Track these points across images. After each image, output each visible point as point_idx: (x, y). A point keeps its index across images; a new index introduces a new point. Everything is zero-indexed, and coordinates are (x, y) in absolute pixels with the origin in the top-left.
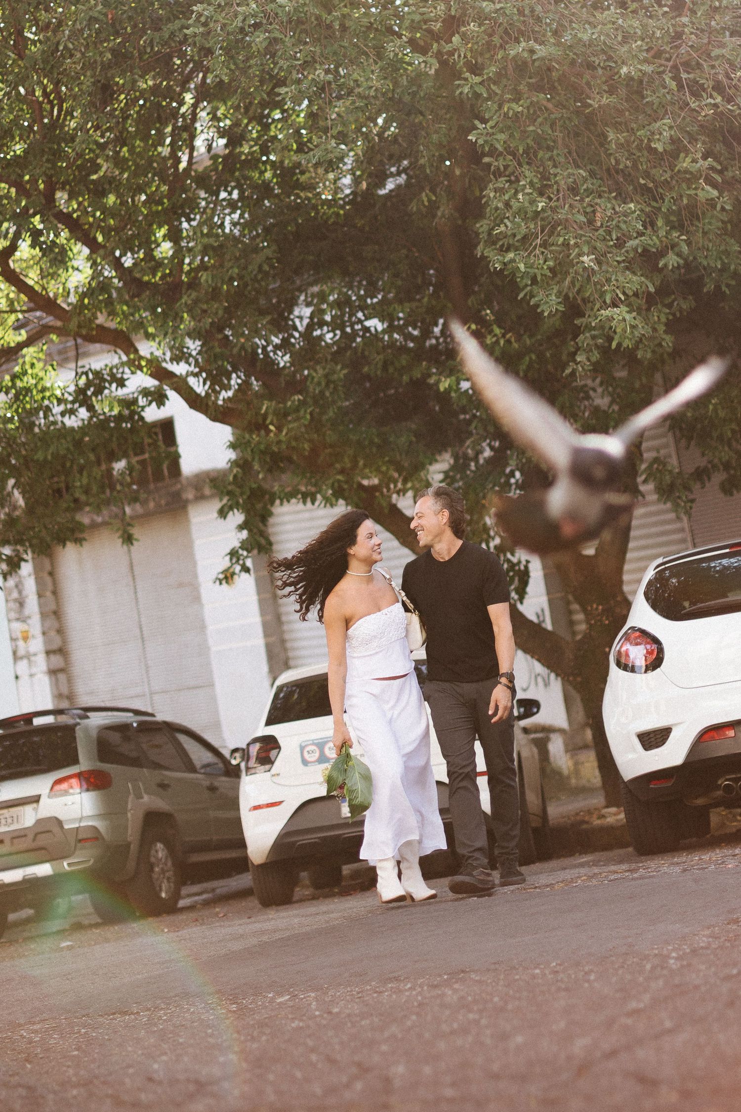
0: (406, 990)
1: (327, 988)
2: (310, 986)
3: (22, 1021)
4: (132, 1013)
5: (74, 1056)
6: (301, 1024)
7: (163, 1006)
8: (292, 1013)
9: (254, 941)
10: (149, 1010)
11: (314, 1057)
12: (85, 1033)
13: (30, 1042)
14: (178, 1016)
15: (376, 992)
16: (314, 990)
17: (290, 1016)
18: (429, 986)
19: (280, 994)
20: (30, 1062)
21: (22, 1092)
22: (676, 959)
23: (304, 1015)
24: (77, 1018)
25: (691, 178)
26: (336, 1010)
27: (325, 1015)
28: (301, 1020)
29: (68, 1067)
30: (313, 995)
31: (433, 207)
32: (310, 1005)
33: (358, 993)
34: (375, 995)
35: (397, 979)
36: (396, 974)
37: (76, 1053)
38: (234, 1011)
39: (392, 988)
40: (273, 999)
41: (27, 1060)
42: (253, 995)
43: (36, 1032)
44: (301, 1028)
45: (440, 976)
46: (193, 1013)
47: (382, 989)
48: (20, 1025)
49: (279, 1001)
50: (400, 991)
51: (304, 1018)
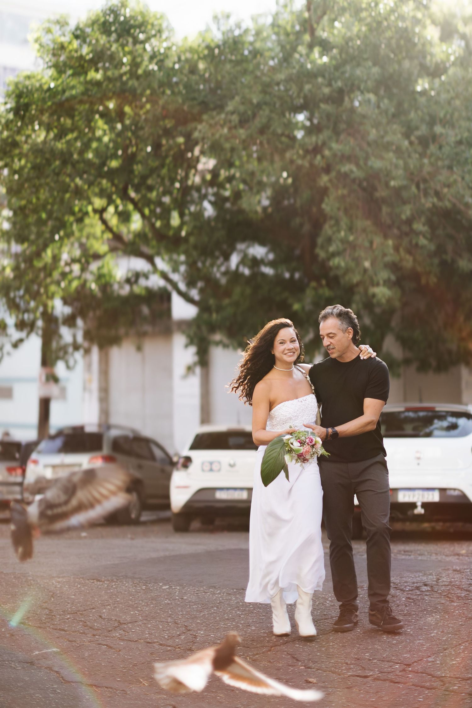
0: (217, 594)
1: (185, 586)
2: (178, 583)
3: (55, 575)
4: (101, 581)
5: (72, 598)
6: (169, 602)
7: (115, 580)
8: (167, 596)
9: (162, 554)
10: (109, 581)
11: (169, 620)
12: (80, 587)
13: (56, 587)
14: (120, 587)
15: (204, 592)
16: (180, 585)
17: (166, 597)
18: (227, 593)
19: (165, 585)
20: (53, 598)
21: (47, 611)
22: (330, 601)
23: (171, 598)
24: (77, 578)
25: (418, 234)
26: (185, 598)
27: (180, 600)
28: (170, 600)
29: (68, 603)
30: (178, 588)
31: (301, 225)
32: (176, 593)
33: (197, 591)
34: (203, 593)
35: (215, 587)
36: (215, 585)
37: (73, 597)
38: (144, 589)
39: (211, 591)
40: (161, 586)
41: (52, 596)
42: (154, 583)
43: (59, 582)
44: (169, 604)
45: (233, 589)
46: (127, 586)
47: (207, 591)
48: (53, 577)
49: (164, 588)
50: (214, 594)
51: (171, 599)
